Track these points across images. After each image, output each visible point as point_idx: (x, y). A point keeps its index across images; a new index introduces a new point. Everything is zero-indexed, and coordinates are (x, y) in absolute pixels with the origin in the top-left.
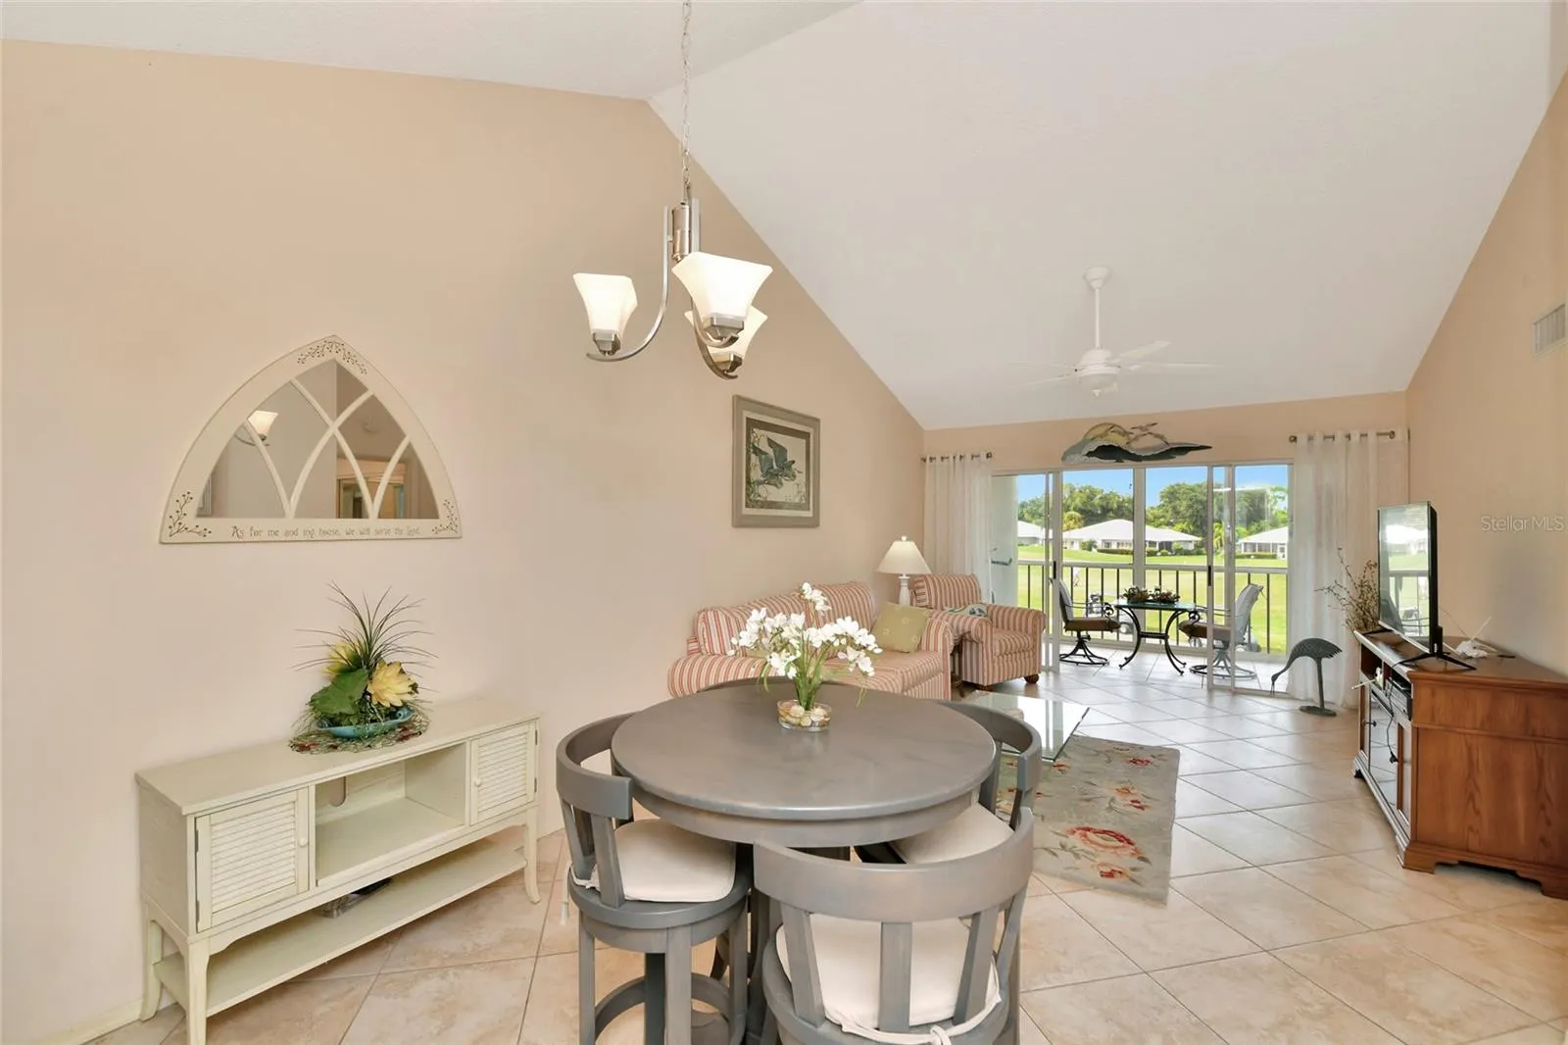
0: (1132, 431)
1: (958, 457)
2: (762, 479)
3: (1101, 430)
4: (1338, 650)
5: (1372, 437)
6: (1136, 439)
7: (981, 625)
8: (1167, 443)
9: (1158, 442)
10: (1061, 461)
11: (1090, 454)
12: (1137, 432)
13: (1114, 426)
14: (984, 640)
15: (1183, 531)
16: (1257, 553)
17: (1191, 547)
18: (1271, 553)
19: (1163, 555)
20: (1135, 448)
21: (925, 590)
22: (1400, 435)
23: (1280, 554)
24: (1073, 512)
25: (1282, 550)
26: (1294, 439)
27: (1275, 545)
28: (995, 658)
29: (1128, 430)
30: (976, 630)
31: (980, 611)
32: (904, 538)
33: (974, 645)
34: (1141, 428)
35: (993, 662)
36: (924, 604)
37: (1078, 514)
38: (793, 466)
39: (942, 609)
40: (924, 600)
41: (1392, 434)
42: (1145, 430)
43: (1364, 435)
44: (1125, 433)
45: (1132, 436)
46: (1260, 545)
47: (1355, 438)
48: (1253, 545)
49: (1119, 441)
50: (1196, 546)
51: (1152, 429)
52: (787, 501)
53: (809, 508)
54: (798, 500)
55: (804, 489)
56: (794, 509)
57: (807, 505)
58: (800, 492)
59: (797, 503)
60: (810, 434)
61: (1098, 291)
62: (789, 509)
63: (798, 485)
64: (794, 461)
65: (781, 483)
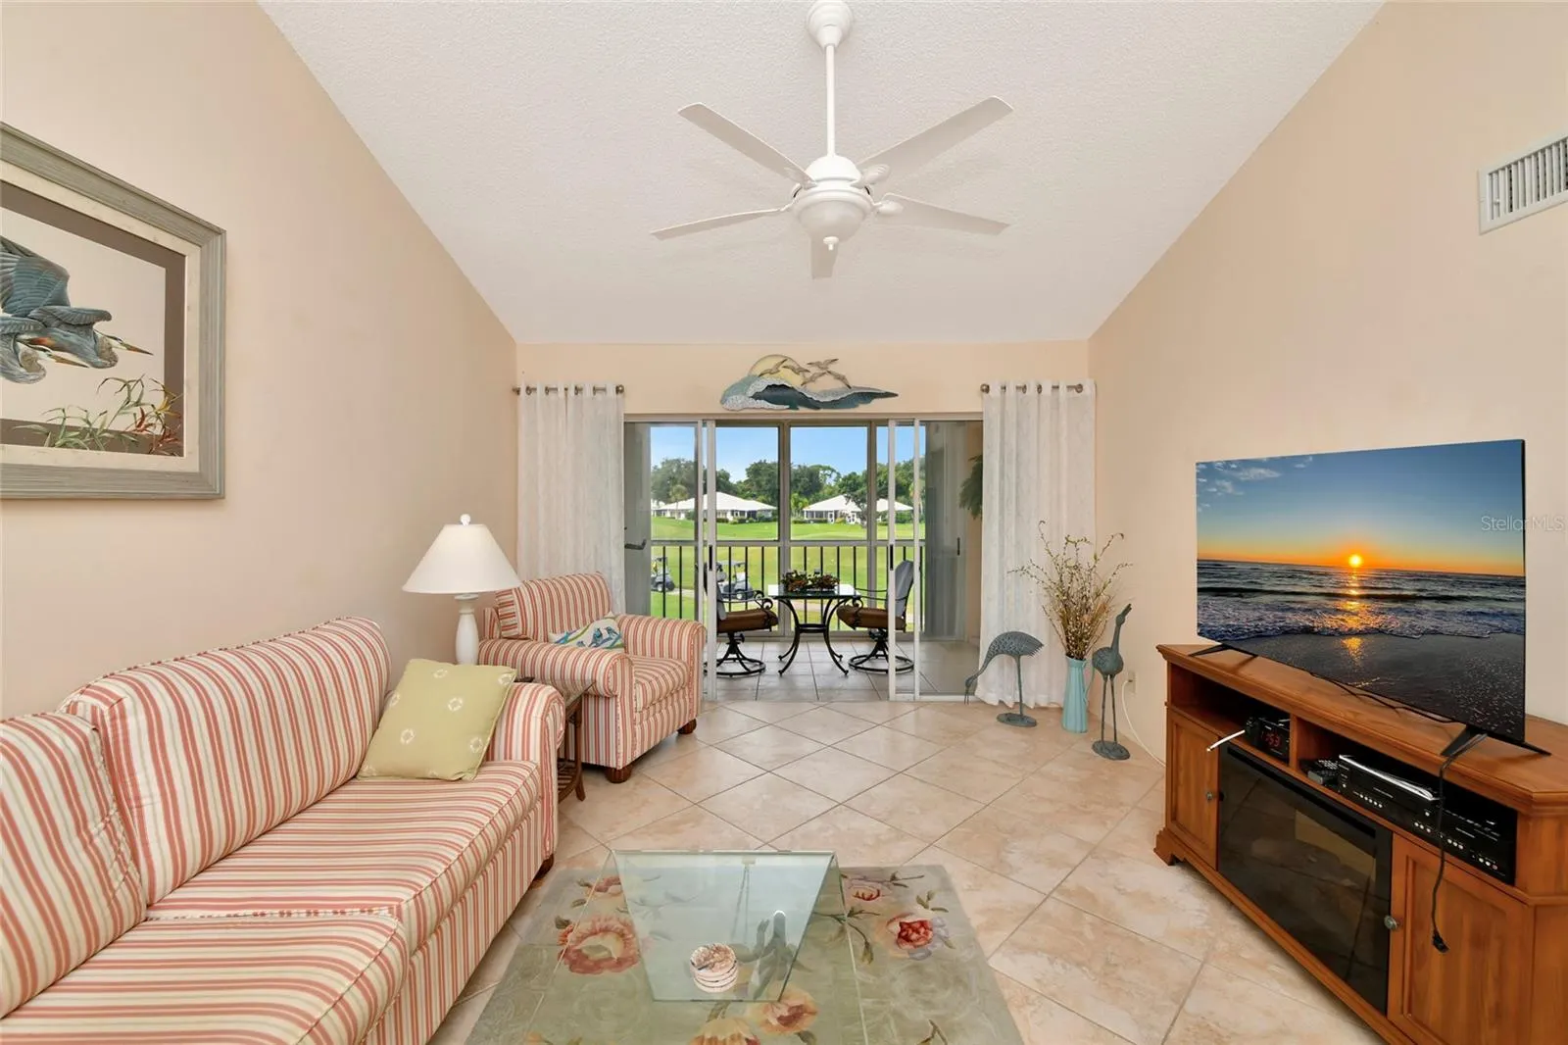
0: (806, 367)
1: (572, 390)
3: (770, 364)
5: (1063, 390)
6: (812, 380)
7: (614, 667)
8: (849, 387)
9: (840, 385)
10: (719, 405)
11: (757, 396)
12: (814, 370)
13: (786, 359)
14: (619, 692)
15: (764, 502)
16: (815, 518)
17: (770, 515)
18: (824, 518)
19: (751, 522)
20: (813, 391)
21: (516, 608)
22: (1088, 390)
23: (829, 519)
24: (679, 486)
25: (831, 516)
26: (986, 389)
27: (827, 512)
28: (637, 715)
29: (803, 366)
30: (606, 678)
31: (609, 630)
32: (465, 519)
33: (602, 703)
34: (818, 364)
35: (633, 723)
36: (513, 633)
37: (683, 488)
38: (100, 328)
39: (547, 640)
40: (515, 626)
41: (1079, 388)
42: (825, 367)
43: (1056, 388)
44: (799, 371)
45: (808, 375)
46: (817, 512)
47: (1047, 390)
48: (812, 512)
49: (794, 381)
50: (773, 514)
51: (832, 368)
52: (68, 423)
53: (178, 451)
54: (125, 423)
55: (157, 399)
56: (108, 448)
57: (171, 442)
58: (137, 404)
59: (119, 434)
60: (184, 256)
61: (830, 51)
62: (77, 446)
63: (126, 384)
64: (105, 316)
65: (34, 368)
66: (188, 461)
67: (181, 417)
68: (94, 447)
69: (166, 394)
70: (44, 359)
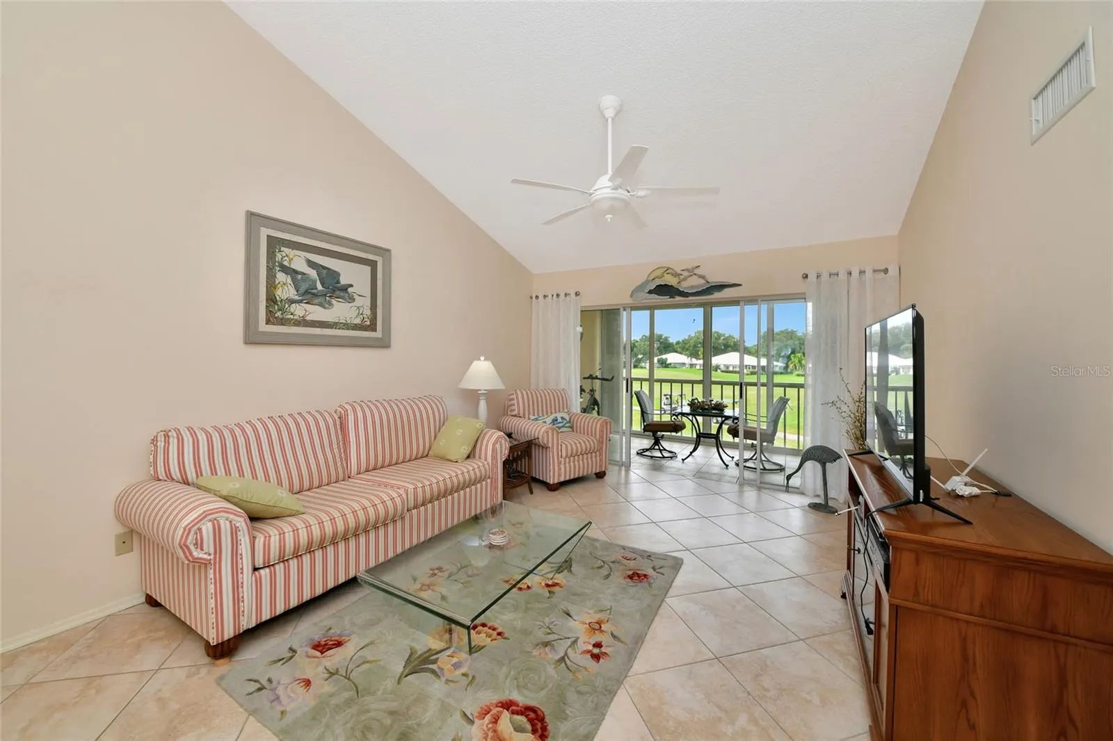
0: (682, 273)
1: (555, 296)
2: (297, 298)
3: (658, 273)
4: (839, 457)
5: (869, 274)
6: (685, 279)
8: (708, 282)
9: (703, 281)
10: (630, 299)
11: (650, 292)
12: (686, 274)
13: (668, 269)
20: (684, 286)
21: (515, 402)
22: (893, 271)
26: (806, 276)
29: (679, 272)
31: (562, 418)
32: (482, 358)
34: (687, 270)
36: (514, 413)
38: (350, 290)
39: (529, 419)
40: (514, 410)
41: (886, 271)
42: (692, 272)
43: (862, 272)
44: (676, 275)
45: (682, 277)
47: (855, 274)
49: (670, 280)
51: (696, 271)
52: (341, 321)
53: (375, 330)
54: (358, 321)
55: (368, 312)
56: (352, 329)
57: (372, 327)
58: (362, 314)
59: (356, 324)
60: (376, 262)
61: (610, 120)
62: (343, 329)
63: (358, 308)
64: (351, 286)
65: (330, 304)
66: (378, 334)
67: (376, 318)
68: (348, 329)
69: (371, 310)
70: (334, 301)
